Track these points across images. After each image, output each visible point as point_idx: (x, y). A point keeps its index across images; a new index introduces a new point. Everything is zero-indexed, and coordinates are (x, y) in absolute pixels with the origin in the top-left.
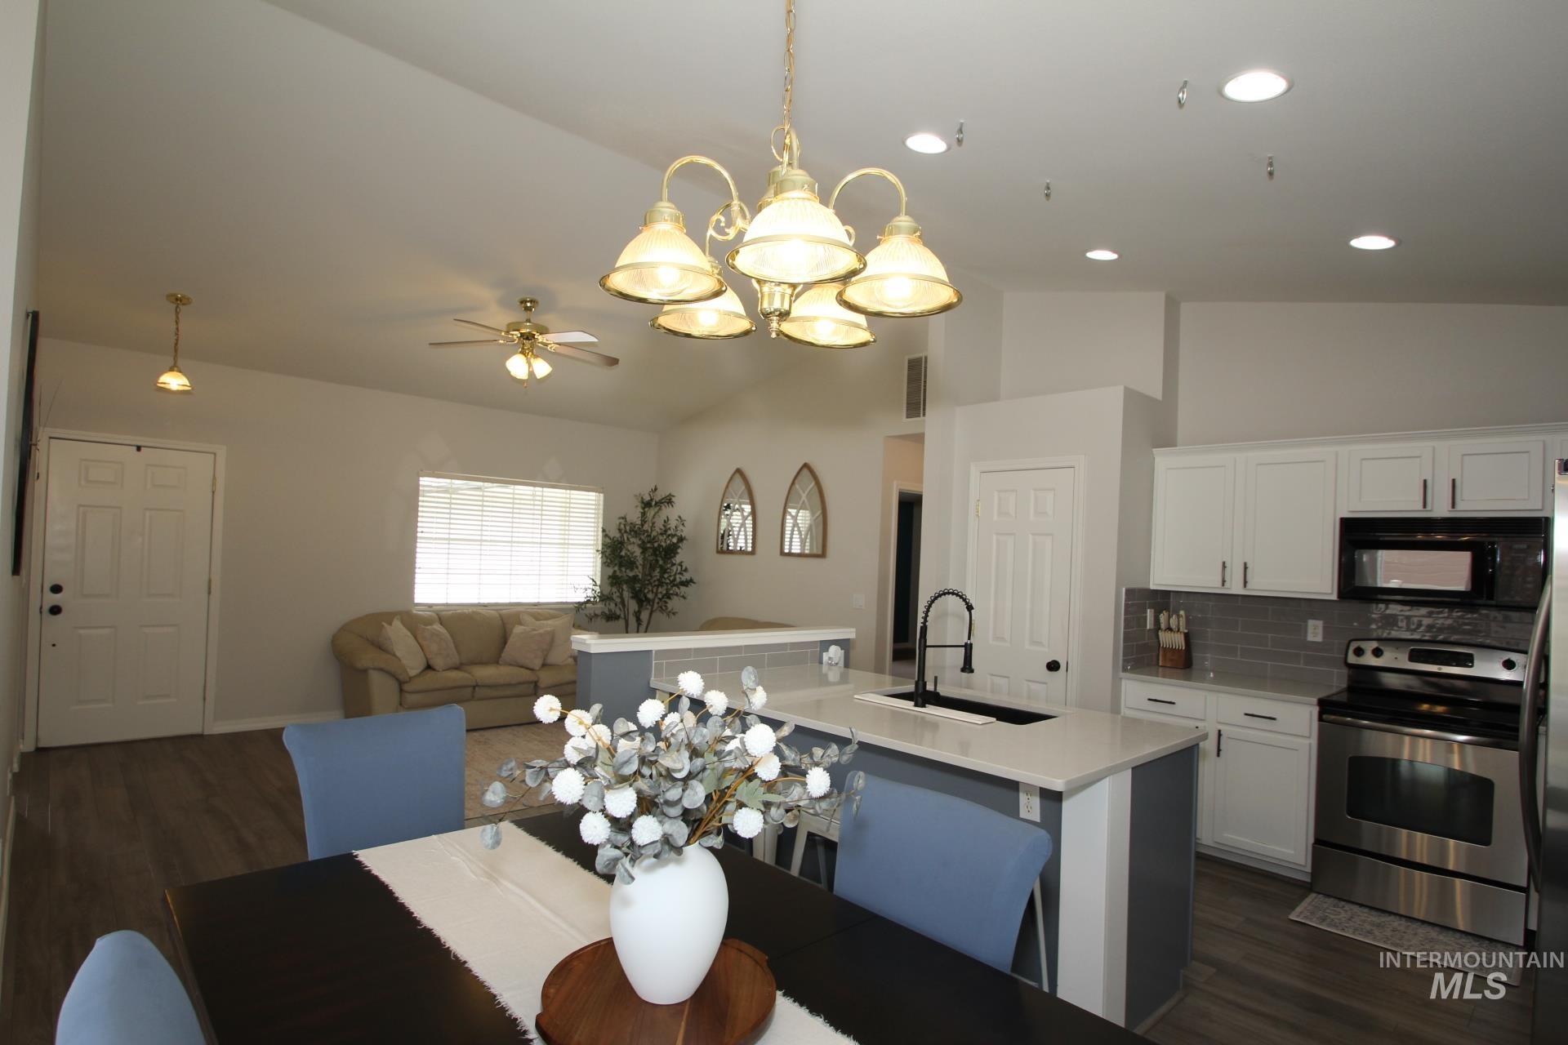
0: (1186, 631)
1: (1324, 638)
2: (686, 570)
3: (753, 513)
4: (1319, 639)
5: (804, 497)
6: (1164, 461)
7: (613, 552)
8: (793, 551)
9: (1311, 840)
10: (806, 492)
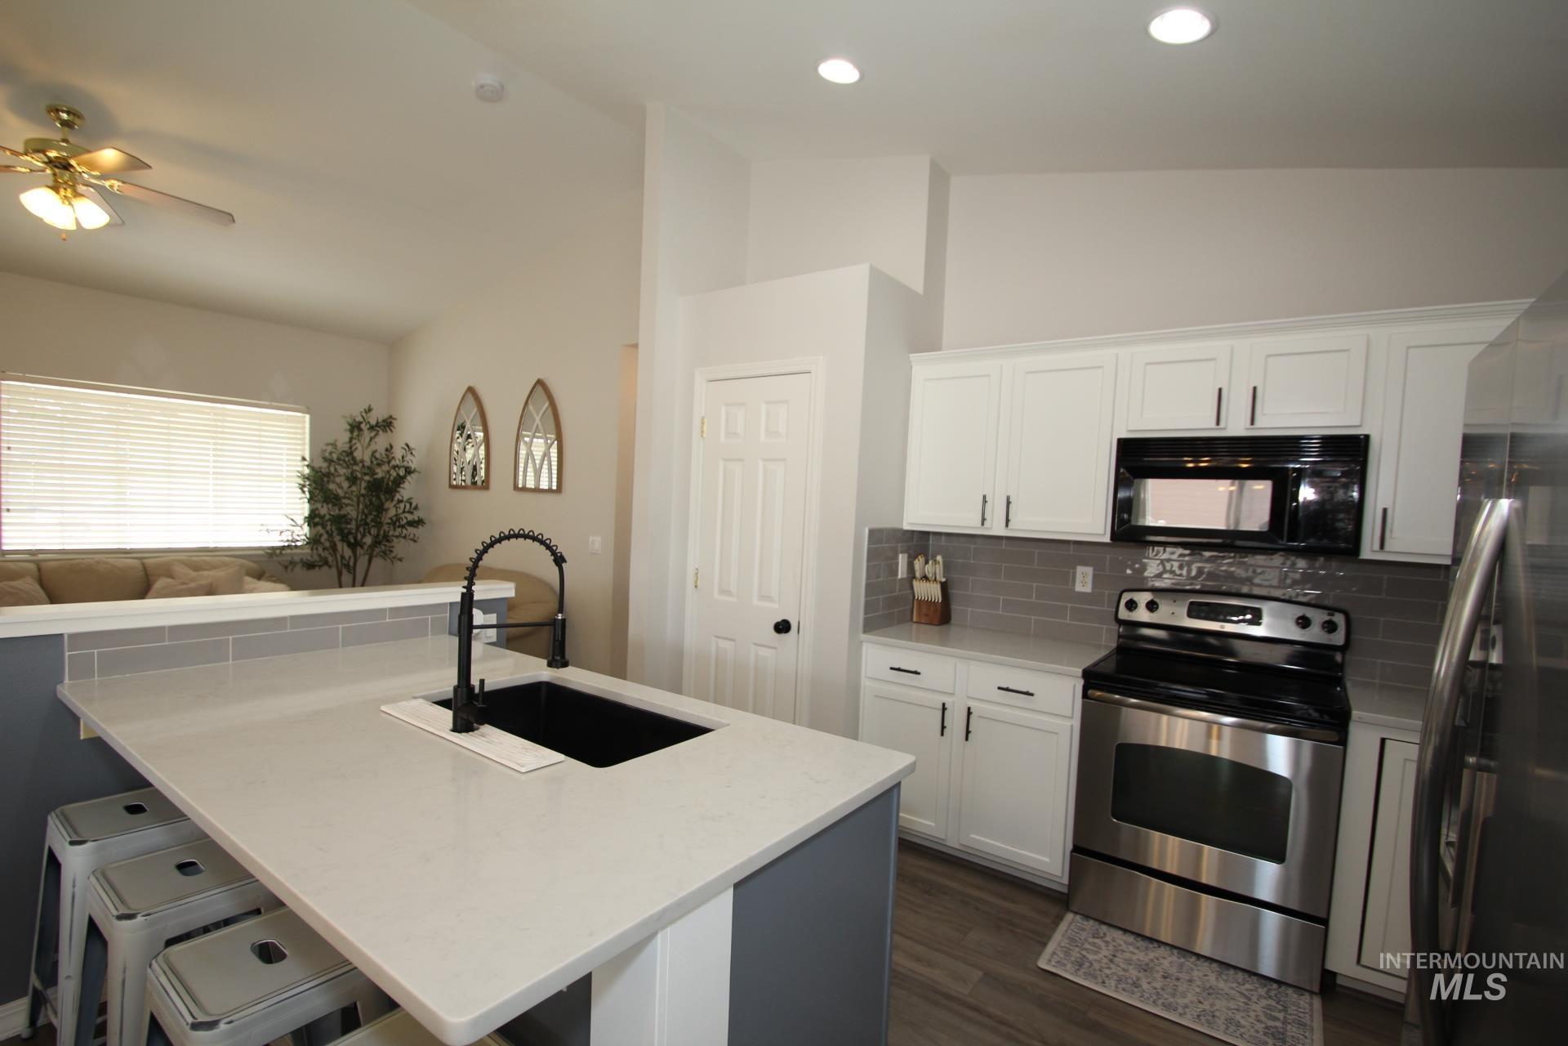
0: (944, 580)
1: (1093, 588)
2: (416, 508)
3: (487, 439)
4: (1088, 589)
5: (538, 419)
6: (924, 370)
7: (318, 484)
8: (528, 486)
9: (1070, 846)
10: (540, 414)
